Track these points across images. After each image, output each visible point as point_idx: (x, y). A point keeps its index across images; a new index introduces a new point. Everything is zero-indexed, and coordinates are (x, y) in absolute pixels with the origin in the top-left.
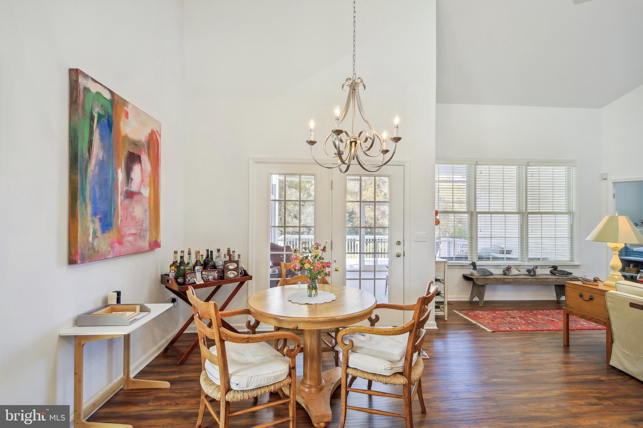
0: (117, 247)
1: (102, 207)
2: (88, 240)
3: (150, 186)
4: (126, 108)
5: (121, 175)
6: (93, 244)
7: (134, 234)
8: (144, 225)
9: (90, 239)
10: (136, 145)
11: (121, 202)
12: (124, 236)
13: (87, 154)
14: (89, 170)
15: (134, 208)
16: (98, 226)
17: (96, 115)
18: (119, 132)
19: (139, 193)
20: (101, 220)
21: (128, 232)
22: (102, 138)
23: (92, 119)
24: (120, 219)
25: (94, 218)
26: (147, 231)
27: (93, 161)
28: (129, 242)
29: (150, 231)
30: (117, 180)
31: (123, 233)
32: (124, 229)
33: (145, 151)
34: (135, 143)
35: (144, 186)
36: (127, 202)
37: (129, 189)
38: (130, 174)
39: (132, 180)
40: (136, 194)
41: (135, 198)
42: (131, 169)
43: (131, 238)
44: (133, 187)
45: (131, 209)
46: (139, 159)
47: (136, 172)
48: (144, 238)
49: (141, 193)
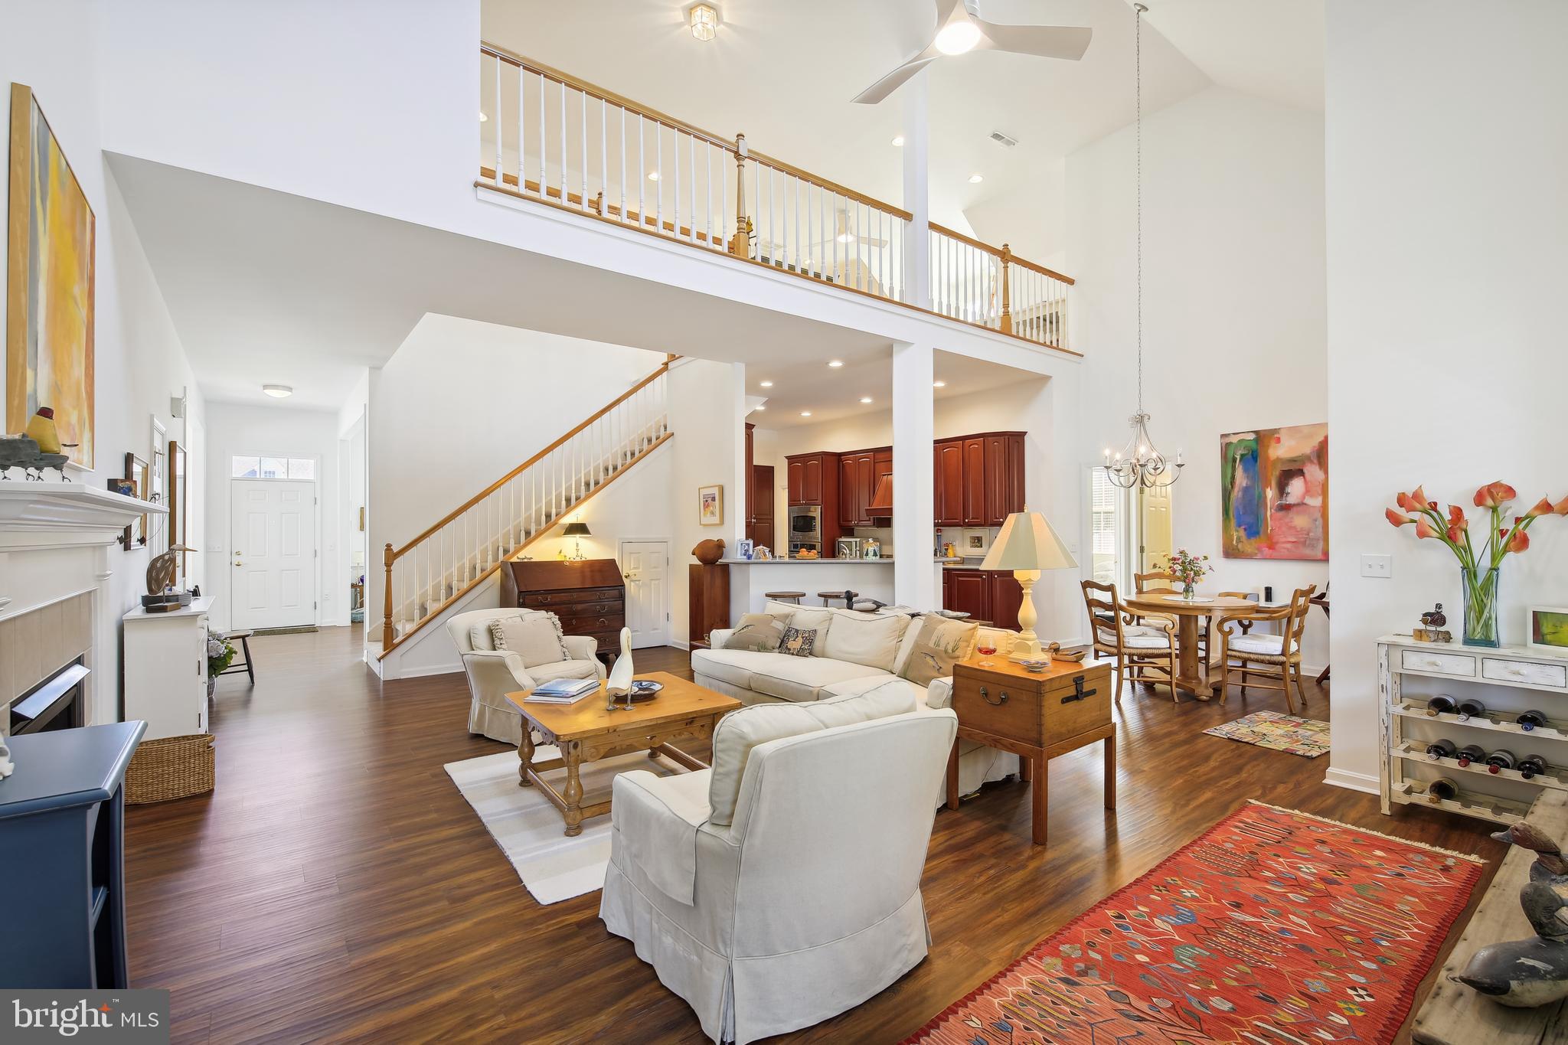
0: (1266, 551)
1: (1249, 519)
2: (1232, 544)
4: (1276, 436)
5: (1270, 493)
6: (1237, 546)
7: (1293, 542)
8: (1311, 534)
9: (1235, 542)
10: (1295, 461)
11: (1271, 515)
12: (1277, 543)
13: (1230, 486)
14: (1232, 496)
15: (1292, 518)
16: (1242, 533)
17: (1238, 457)
18: (1268, 458)
19: (1302, 504)
20: (1245, 529)
21: (1284, 540)
22: (1246, 470)
23: (1234, 460)
24: (1269, 529)
25: (1237, 528)
27: (1236, 489)
28: (1285, 548)
30: (1266, 497)
31: (1274, 541)
32: (1276, 537)
33: (1312, 462)
34: (1293, 460)
35: (1312, 496)
36: (1281, 514)
37: (1284, 502)
38: (1284, 489)
39: (1288, 494)
40: (1294, 505)
41: (1295, 509)
42: (1287, 484)
43: (1289, 546)
44: (1291, 500)
45: (1287, 520)
46: (1300, 473)
47: (1296, 487)
48: (1313, 546)
49: (1305, 504)
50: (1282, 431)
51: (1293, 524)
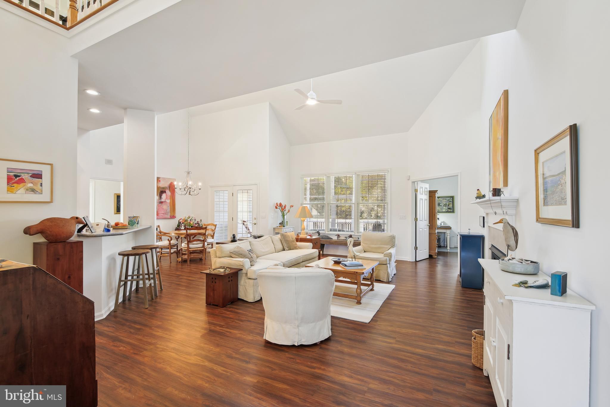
3: (170, 199)
4: (159, 179)
8: (167, 211)
10: (164, 188)
12: (159, 214)
26: (169, 212)
28: (161, 215)
29: (171, 212)
31: (159, 213)
32: (159, 212)
33: (168, 189)
34: (163, 188)
35: (168, 199)
36: (160, 204)
37: (161, 201)
38: (161, 197)
39: (162, 198)
40: (164, 202)
41: (163, 203)
42: (162, 195)
43: (162, 214)
44: (163, 200)
45: (162, 206)
46: (165, 192)
47: (164, 196)
48: (168, 214)
49: (166, 202)
50: (161, 178)
51: (163, 208)
